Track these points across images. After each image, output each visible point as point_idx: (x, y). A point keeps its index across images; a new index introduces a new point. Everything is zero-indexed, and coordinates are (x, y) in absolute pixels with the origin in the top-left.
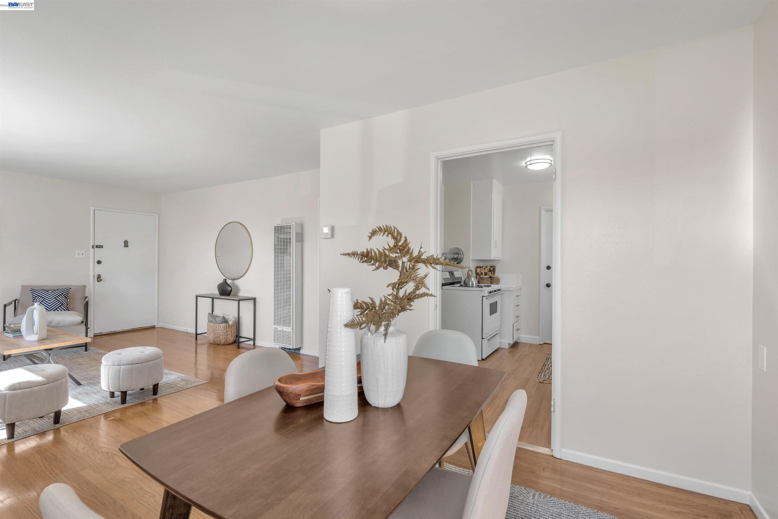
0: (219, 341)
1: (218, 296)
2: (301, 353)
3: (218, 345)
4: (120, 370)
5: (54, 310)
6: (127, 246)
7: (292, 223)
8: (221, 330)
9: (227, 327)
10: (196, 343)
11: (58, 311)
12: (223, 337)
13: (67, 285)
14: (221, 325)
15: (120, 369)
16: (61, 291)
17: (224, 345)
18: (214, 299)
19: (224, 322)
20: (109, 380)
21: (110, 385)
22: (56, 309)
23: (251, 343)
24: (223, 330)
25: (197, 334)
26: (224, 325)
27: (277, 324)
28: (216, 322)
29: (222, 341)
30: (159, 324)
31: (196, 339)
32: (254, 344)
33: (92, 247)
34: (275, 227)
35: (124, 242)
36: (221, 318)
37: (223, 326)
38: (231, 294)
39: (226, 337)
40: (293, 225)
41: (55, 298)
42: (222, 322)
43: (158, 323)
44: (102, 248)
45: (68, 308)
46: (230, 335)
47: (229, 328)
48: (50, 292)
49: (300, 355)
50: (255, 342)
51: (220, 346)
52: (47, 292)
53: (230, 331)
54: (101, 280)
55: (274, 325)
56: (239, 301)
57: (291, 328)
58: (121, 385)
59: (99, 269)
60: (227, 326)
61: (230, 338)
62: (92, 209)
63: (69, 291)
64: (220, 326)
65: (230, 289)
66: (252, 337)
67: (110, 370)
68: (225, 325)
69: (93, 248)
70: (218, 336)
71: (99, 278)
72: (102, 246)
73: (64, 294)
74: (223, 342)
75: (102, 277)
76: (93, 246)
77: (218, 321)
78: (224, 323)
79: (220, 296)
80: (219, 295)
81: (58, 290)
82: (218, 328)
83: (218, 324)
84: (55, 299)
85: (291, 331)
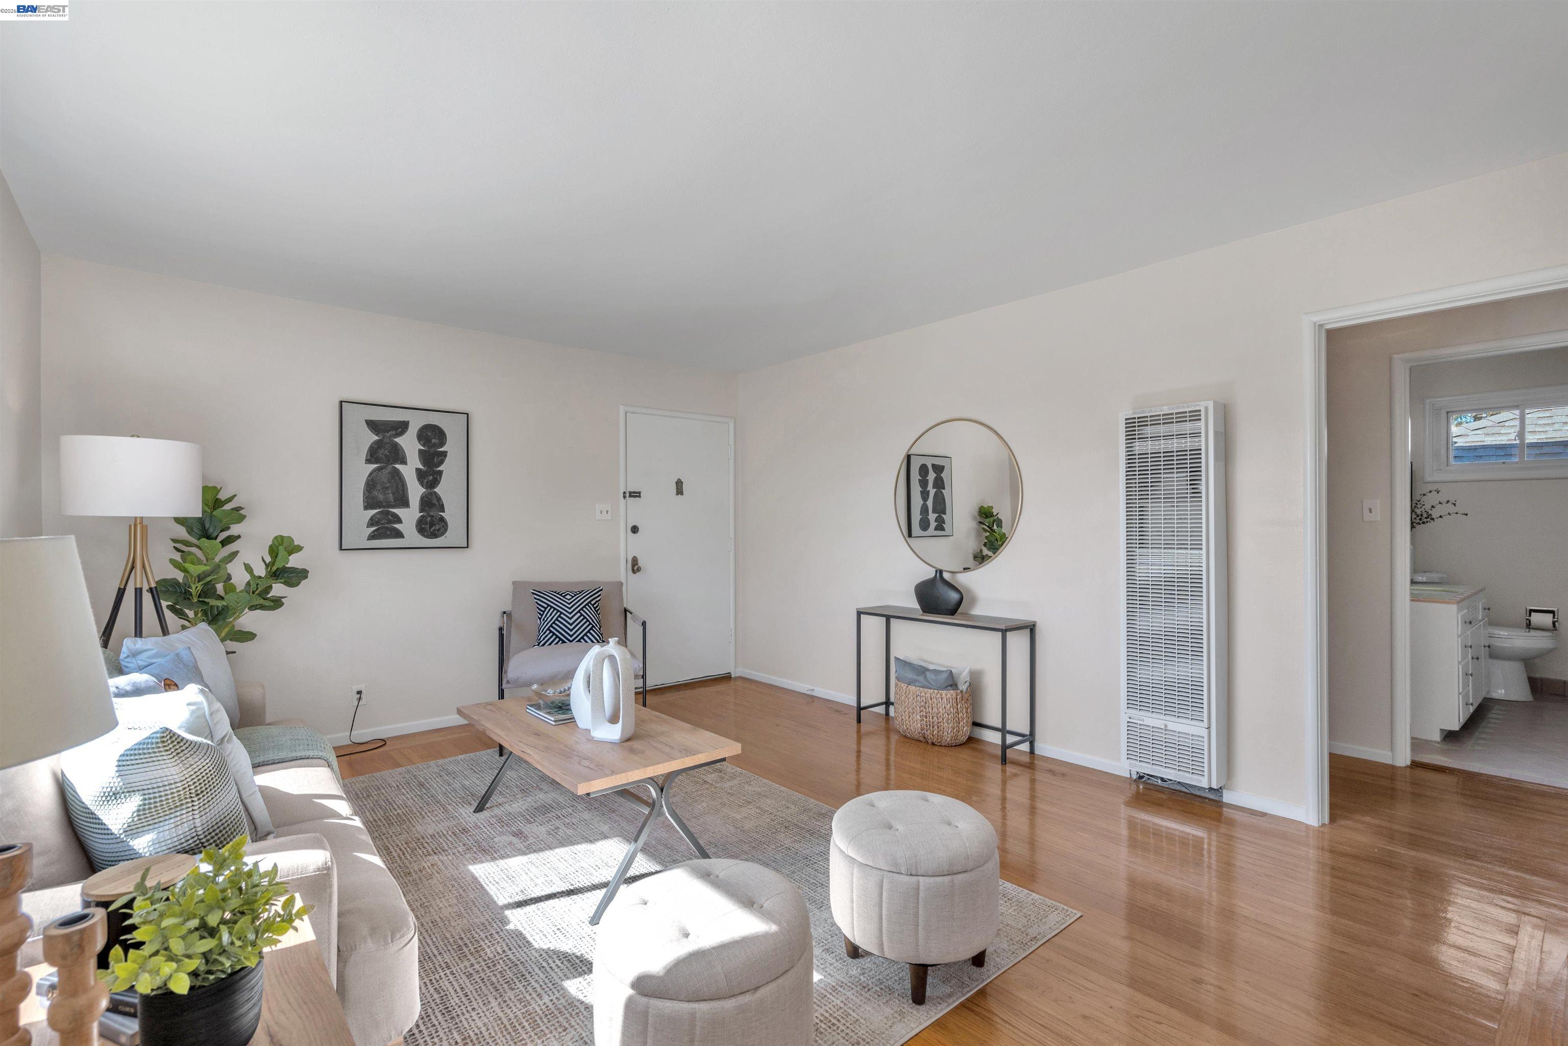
0: (936, 736)
1: (919, 614)
2: (1224, 800)
3: (933, 744)
4: (918, 894)
5: (579, 641)
6: (682, 494)
7: (1204, 403)
8: (945, 707)
9: (958, 701)
10: (859, 731)
11: (586, 642)
12: (950, 725)
13: (594, 582)
14: (944, 692)
15: (918, 889)
16: (590, 595)
17: (949, 746)
18: (891, 619)
19: (951, 686)
20: (881, 918)
21: (885, 938)
22: (582, 638)
23: (1025, 747)
24: (950, 707)
25: (860, 709)
26: (951, 693)
27: (1141, 708)
28: (928, 682)
29: (947, 738)
30: (737, 670)
31: (859, 721)
32: (1032, 752)
33: (622, 495)
34: (1126, 419)
35: (677, 483)
36: (945, 675)
37: (949, 695)
38: (959, 611)
39: (956, 725)
40: (1206, 409)
41: (579, 612)
42: (946, 687)
43: (736, 668)
44: (639, 496)
45: (601, 635)
46: (965, 721)
47: (963, 702)
48: (568, 597)
49: (1221, 807)
50: (1035, 744)
51: (938, 747)
52: (564, 597)
53: (964, 711)
54: (639, 570)
55: (1128, 707)
56: (1004, 632)
57: (1205, 724)
58: (921, 942)
59: (636, 546)
60: (958, 697)
61: (965, 729)
62: (622, 409)
63: (600, 595)
64: (941, 695)
65: (954, 596)
66: (1026, 731)
67: (885, 887)
68: (954, 695)
69: (624, 497)
70: (935, 723)
71: (635, 567)
72: (639, 493)
73: (593, 603)
74: (949, 739)
75: (640, 564)
76: (625, 493)
77: (932, 683)
78: (950, 688)
79: (922, 615)
80: (921, 612)
81: (580, 593)
82: (935, 700)
83: (936, 691)
84: (579, 614)
85: (1204, 733)
